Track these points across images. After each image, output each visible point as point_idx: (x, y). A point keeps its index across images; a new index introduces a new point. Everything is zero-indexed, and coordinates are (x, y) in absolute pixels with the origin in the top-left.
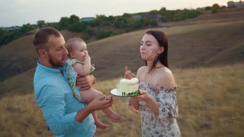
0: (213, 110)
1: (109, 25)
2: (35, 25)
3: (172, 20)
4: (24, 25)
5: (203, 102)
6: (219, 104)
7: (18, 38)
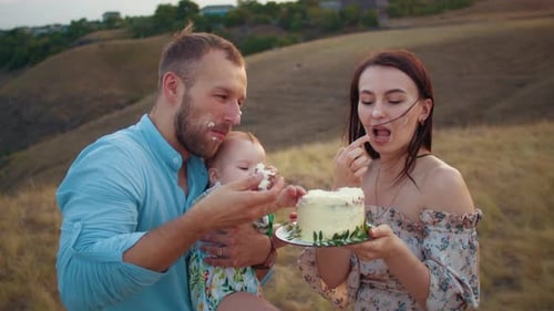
0: (522, 238)
1: (266, 22)
2: (97, 22)
3: (412, 14)
4: (73, 22)
5: (494, 217)
6: (537, 224)
7: (58, 52)
